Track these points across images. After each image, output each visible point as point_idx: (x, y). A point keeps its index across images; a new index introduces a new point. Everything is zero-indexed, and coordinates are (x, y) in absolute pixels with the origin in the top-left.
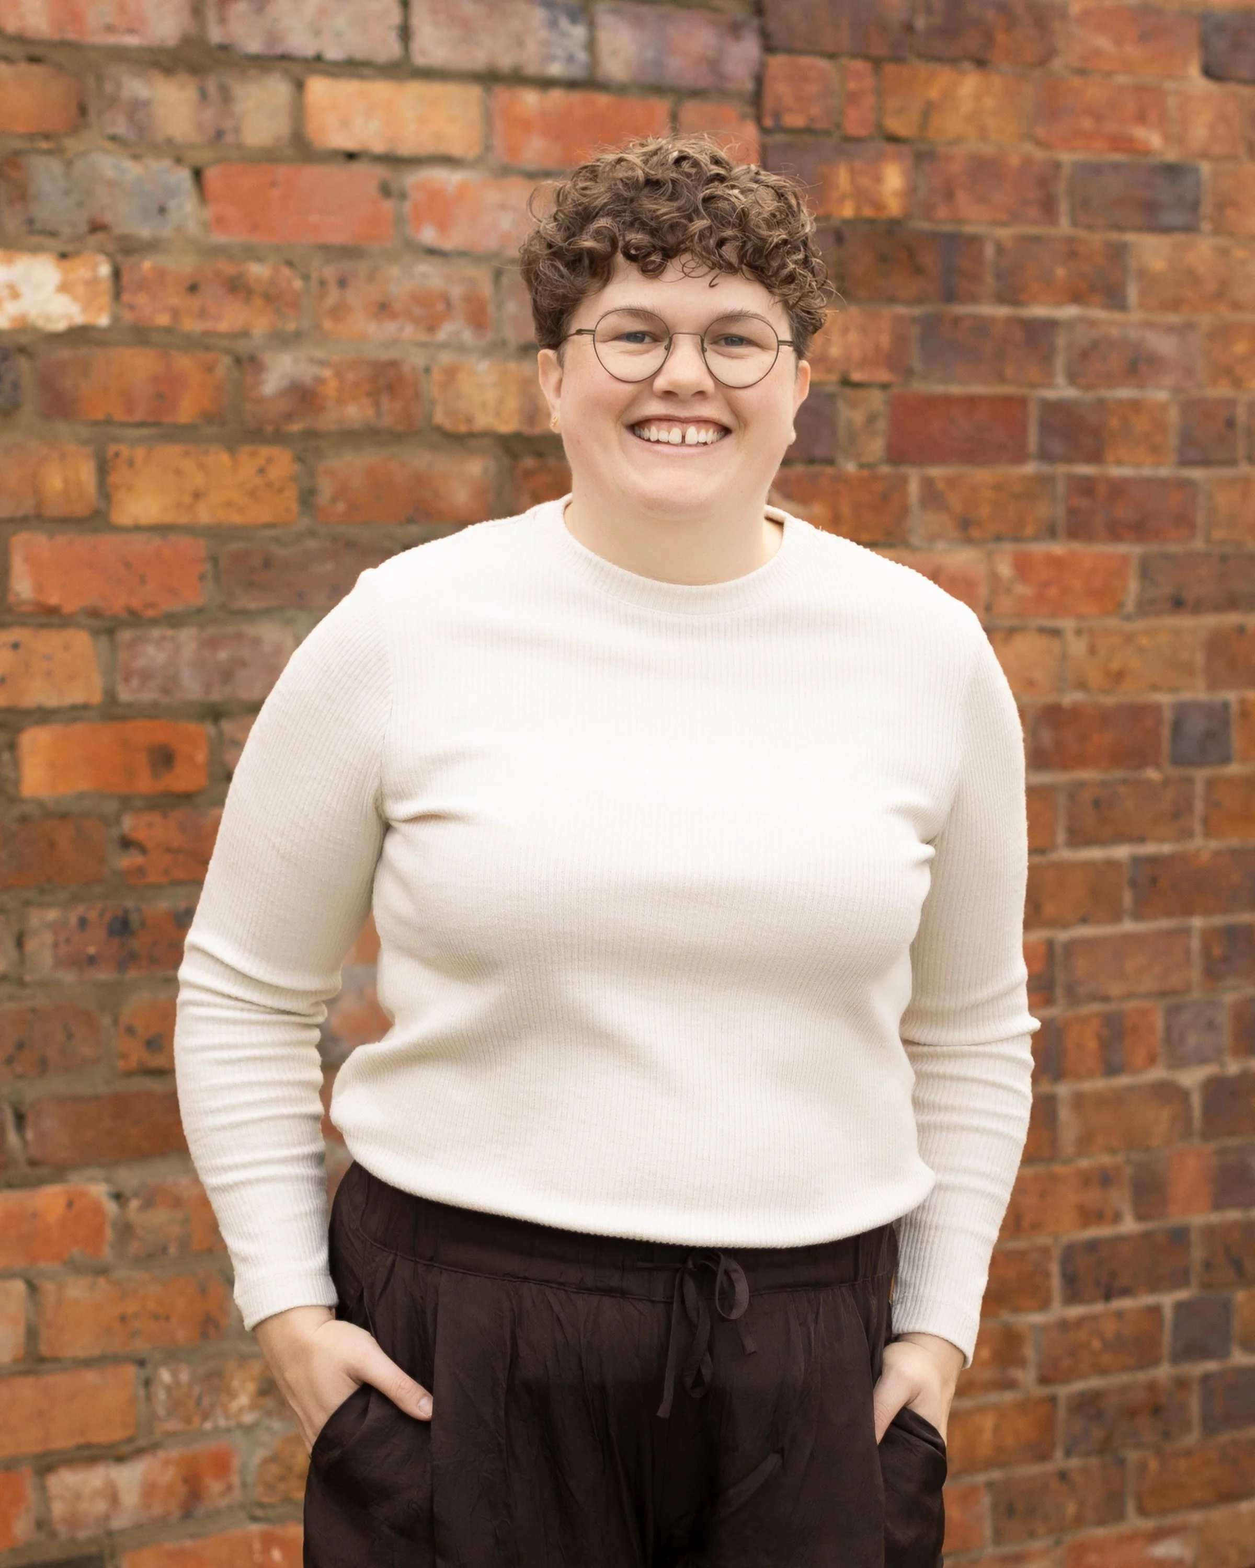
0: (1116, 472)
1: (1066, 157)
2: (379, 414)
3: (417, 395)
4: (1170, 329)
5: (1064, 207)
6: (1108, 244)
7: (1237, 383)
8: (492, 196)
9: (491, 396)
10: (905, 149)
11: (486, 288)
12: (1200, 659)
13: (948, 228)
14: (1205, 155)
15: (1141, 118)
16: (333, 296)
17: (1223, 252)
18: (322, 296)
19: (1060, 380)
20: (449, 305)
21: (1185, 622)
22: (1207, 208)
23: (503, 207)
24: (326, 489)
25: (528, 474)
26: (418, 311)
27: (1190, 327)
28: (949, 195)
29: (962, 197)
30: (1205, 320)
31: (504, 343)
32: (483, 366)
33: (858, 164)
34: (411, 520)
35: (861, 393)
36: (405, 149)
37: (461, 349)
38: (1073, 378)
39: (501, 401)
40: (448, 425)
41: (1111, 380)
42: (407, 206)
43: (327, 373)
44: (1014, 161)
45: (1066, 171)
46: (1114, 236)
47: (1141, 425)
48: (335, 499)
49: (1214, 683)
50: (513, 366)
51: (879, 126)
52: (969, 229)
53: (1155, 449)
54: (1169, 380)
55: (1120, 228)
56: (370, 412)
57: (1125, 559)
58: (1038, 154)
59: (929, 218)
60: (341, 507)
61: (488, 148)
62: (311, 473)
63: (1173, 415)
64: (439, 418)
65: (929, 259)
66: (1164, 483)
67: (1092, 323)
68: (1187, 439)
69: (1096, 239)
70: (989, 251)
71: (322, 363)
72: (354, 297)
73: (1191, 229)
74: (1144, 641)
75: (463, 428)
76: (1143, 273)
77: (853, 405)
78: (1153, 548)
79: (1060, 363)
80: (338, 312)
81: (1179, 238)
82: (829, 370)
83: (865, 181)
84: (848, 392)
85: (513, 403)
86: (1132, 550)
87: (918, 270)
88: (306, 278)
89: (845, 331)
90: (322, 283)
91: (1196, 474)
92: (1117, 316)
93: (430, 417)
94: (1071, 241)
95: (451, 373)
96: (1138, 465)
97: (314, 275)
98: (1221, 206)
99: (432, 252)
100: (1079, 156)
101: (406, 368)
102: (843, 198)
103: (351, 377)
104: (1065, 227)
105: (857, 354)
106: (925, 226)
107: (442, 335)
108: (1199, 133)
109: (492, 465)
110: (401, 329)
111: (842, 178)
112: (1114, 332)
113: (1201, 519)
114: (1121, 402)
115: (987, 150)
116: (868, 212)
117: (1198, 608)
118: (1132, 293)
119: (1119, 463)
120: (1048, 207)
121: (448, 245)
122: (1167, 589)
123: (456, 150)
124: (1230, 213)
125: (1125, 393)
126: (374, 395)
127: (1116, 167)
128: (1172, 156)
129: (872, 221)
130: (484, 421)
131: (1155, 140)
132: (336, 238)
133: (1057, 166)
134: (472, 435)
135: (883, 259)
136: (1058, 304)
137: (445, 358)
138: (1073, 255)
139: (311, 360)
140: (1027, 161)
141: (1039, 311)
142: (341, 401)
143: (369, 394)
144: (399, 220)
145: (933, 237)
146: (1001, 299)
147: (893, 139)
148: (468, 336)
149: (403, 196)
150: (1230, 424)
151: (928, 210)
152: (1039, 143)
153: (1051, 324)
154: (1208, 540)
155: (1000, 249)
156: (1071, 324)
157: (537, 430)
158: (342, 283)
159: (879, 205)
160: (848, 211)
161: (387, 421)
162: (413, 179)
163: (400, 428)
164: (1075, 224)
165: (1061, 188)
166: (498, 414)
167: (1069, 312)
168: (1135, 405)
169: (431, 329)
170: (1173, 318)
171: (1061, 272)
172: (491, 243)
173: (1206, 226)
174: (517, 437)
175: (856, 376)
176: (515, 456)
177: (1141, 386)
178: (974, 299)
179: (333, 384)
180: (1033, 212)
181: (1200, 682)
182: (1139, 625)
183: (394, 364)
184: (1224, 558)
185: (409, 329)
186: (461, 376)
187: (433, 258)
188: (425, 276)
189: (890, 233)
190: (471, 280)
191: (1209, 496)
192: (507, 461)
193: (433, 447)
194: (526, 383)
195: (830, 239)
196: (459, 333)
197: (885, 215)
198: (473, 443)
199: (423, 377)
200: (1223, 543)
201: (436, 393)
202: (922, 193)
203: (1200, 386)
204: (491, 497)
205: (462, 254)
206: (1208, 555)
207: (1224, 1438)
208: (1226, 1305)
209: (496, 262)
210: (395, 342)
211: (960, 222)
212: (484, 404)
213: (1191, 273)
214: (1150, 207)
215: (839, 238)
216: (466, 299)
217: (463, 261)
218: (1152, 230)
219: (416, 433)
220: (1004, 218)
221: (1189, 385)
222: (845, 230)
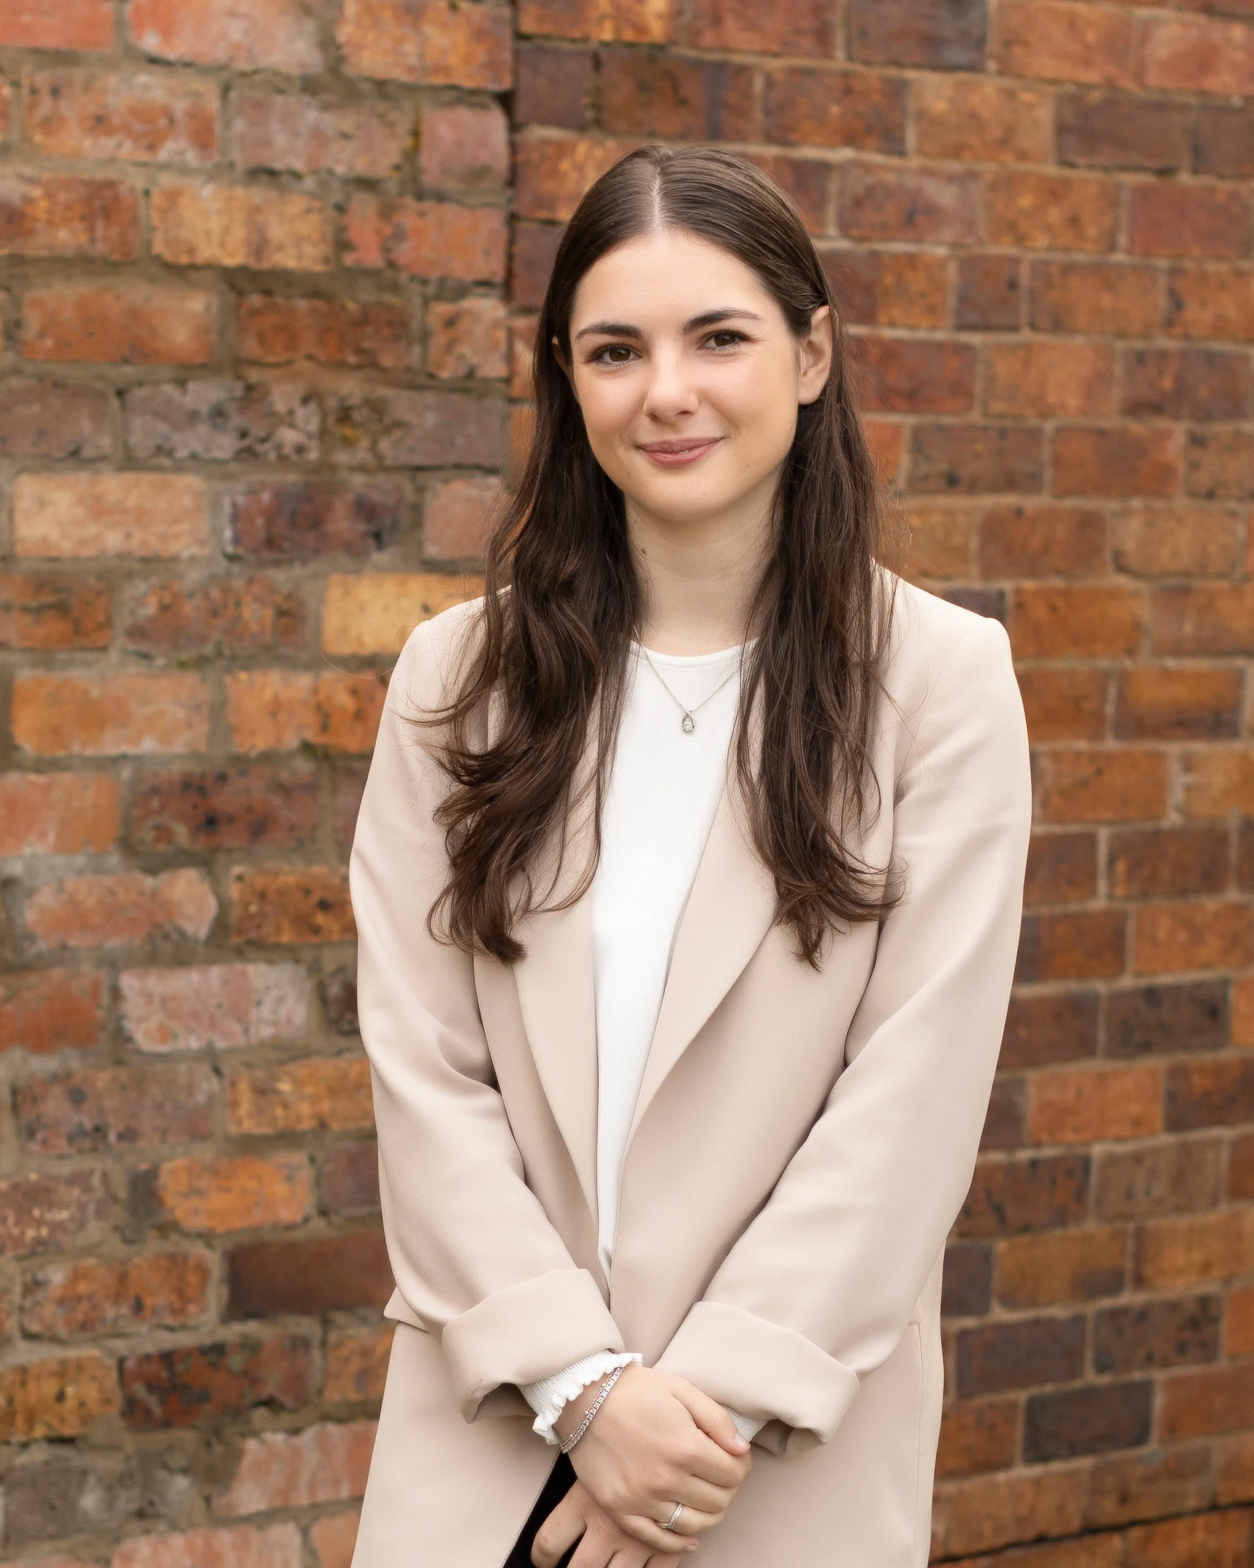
0: (889, 333)
2: (92, 240)
3: (135, 220)
4: (951, 178)
5: (840, 38)
6: (886, 81)
7: (1020, 240)
9: (215, 225)
11: (213, 105)
12: (974, 544)
13: (716, 56)
16: (46, 106)
17: (1010, 95)
18: (33, 106)
19: (832, 230)
20: (171, 121)
21: (959, 502)
22: (993, 45)
23: (233, 14)
24: (33, 322)
25: (255, 313)
26: (138, 127)
27: (972, 175)
28: (717, 21)
29: (730, 23)
30: (988, 168)
31: (231, 165)
32: (208, 191)
34: (126, 361)
37: (184, 170)
38: (845, 230)
39: (226, 230)
40: (168, 255)
41: (885, 231)
42: (129, 8)
43: (37, 192)
46: (893, 72)
47: (917, 282)
48: (42, 335)
49: (988, 572)
50: (239, 191)
52: (737, 59)
53: (932, 310)
54: (947, 234)
55: (901, 65)
56: (83, 238)
57: (897, 429)
59: (695, 46)
60: (49, 343)
62: (17, 304)
63: (952, 272)
64: (159, 247)
65: (692, 90)
66: (940, 346)
67: (867, 168)
68: (965, 300)
69: (874, 75)
70: (758, 84)
71: (31, 181)
72: (65, 108)
73: (974, 68)
74: (915, 521)
75: (184, 260)
76: (922, 114)
78: (928, 419)
79: (831, 210)
80: (49, 125)
81: (962, 76)
83: (626, 1)
85: (239, 233)
86: (905, 421)
87: (682, 102)
88: (16, 85)
90: (34, 91)
91: (976, 339)
92: (894, 161)
93: (149, 245)
94: (846, 75)
95: (173, 196)
96: (912, 327)
97: (25, 83)
98: (1007, 44)
99: (154, 61)
101: (123, 189)
102: (603, 17)
103: (62, 197)
104: (840, 60)
106: (692, 53)
107: (163, 155)
109: (215, 303)
110: (119, 145)
112: (891, 178)
113: (978, 388)
114: (895, 256)
116: (629, 35)
117: (973, 489)
118: (911, 137)
119: (893, 324)
120: (823, 37)
121: (172, 55)
122: (943, 466)
124: (1018, 51)
125: (900, 247)
126: (88, 218)
129: (632, 45)
130: (205, 253)
132: (49, 42)
134: (193, 267)
135: (643, 87)
136: (832, 146)
137: (167, 180)
138: (848, 91)
139: (20, 177)
141: (810, 153)
142: (50, 224)
143: (83, 218)
144: (120, 24)
145: (698, 65)
146: (769, 138)
148: (191, 157)
150: (1013, 285)
151: (694, 35)
153: (824, 167)
154: (986, 414)
155: (770, 83)
156: (843, 168)
157: (265, 265)
158: (55, 92)
159: (641, 29)
160: (607, 34)
161: (101, 248)
163: (116, 257)
164: (850, 58)
165: (836, 17)
166: (222, 245)
167: (844, 154)
168: (912, 260)
169: (152, 147)
170: (954, 166)
171: (835, 110)
172: (220, 54)
173: (992, 66)
174: (243, 270)
176: (241, 294)
177: (919, 241)
178: (740, 136)
179: (43, 204)
180: (807, 43)
181: (974, 569)
182: (911, 503)
183: (111, 184)
184: (1002, 433)
185: (128, 146)
186: (184, 201)
187: (153, 67)
188: (145, 87)
189: (652, 59)
190: (197, 94)
191: (989, 364)
192: (232, 297)
193: (152, 280)
194: (254, 211)
195: (588, 63)
196: (182, 153)
197: (648, 39)
198: (194, 276)
199: (142, 202)
200: (1001, 416)
201: (155, 219)
202: (687, 17)
203: (981, 242)
204: (213, 338)
205: (188, 65)
206: (985, 429)
207: (981, 1401)
208: (987, 1256)
209: (224, 75)
210: (113, 160)
211: (727, 50)
212: (208, 234)
213: (974, 116)
214: (933, 42)
215: (597, 63)
216: (191, 115)
217: (188, 71)
218: (935, 67)
219: (134, 263)
220: (774, 47)
221: (969, 240)
222: (604, 55)
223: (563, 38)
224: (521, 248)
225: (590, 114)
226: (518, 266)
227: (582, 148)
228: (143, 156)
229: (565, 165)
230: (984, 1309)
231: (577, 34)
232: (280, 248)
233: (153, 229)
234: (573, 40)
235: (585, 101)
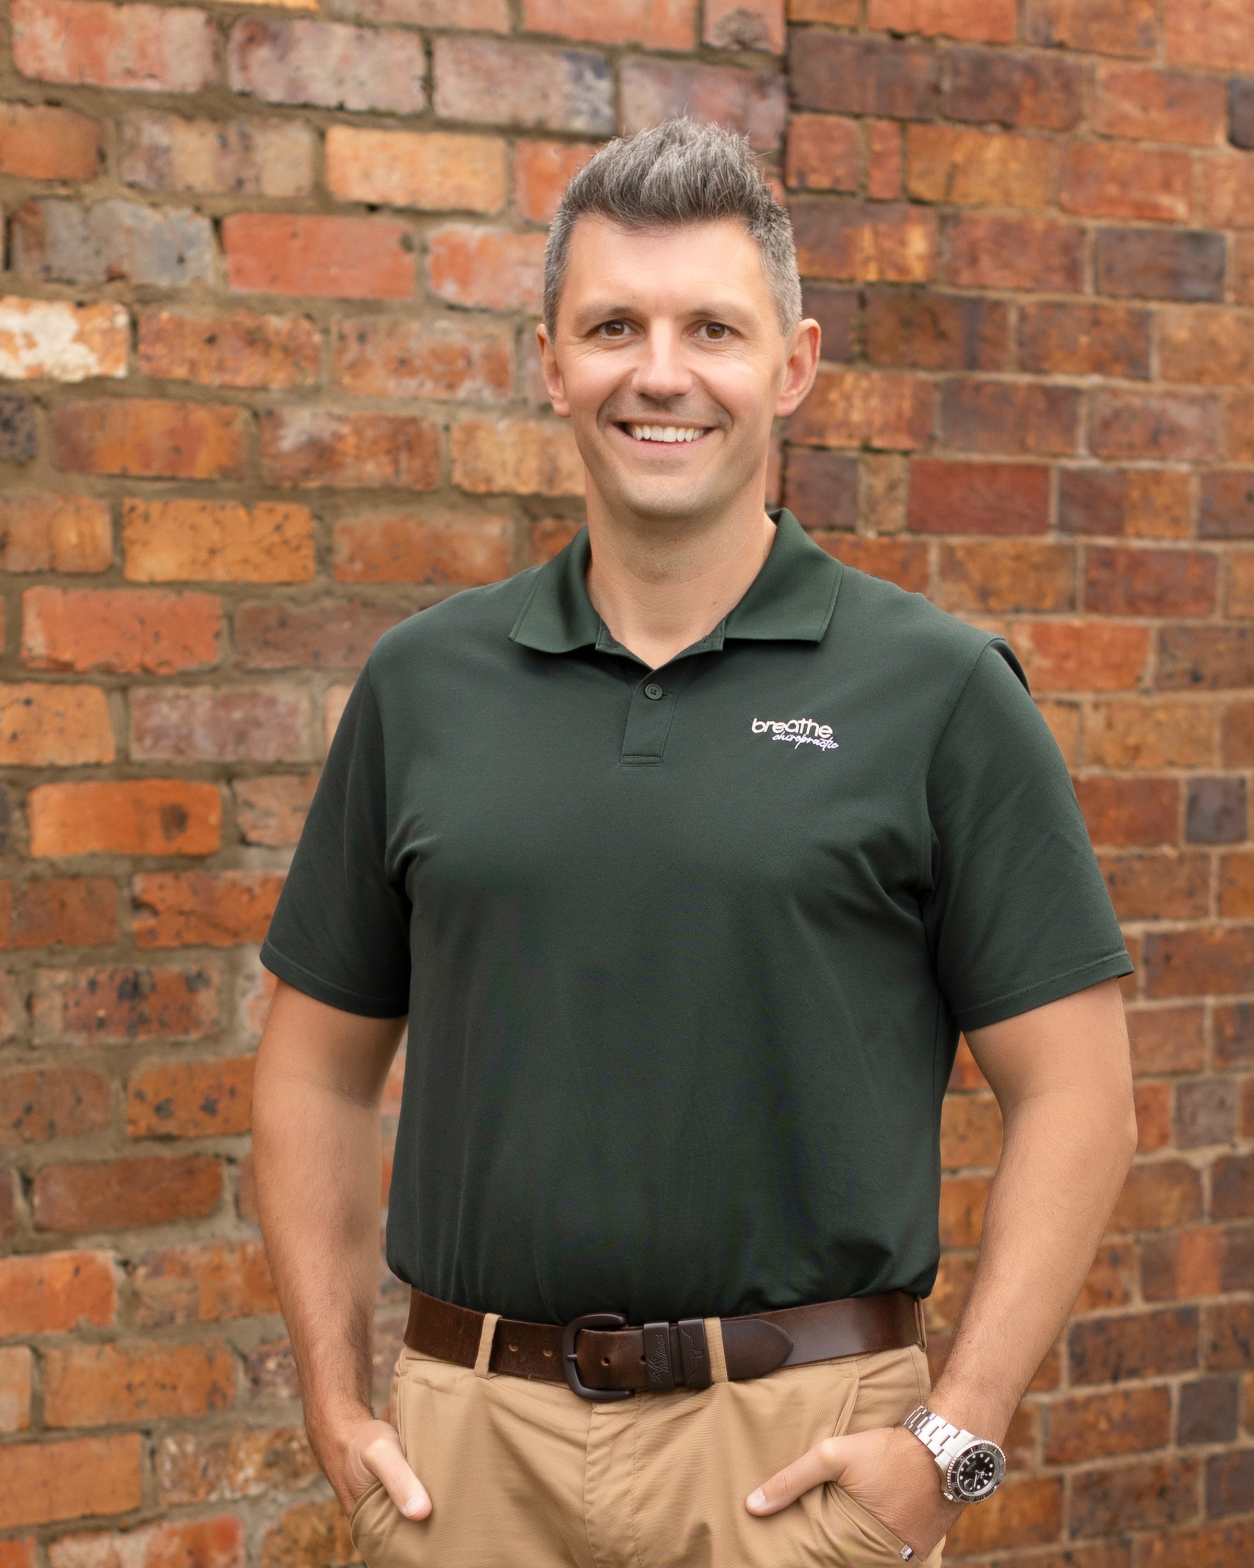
0: (1135, 544)
1: (1090, 224)
2: (397, 472)
3: (436, 453)
4: (1193, 401)
5: (1088, 274)
6: (1131, 312)
8: (514, 252)
9: (510, 456)
10: (929, 211)
11: (508, 347)
12: (1217, 735)
13: (973, 293)
14: (1229, 224)
15: (1167, 186)
16: (353, 353)
17: (1247, 323)
18: (341, 351)
19: (1082, 450)
20: (469, 362)
21: (1203, 697)
22: (1230, 278)
23: (525, 263)
24: (343, 548)
25: (547, 536)
26: (438, 368)
27: (1213, 398)
28: (973, 260)
29: (986, 262)
30: (1227, 391)
31: (525, 401)
32: (503, 425)
33: (883, 227)
34: (428, 581)
35: (883, 459)
36: (426, 203)
37: (481, 407)
38: (1094, 449)
39: (521, 461)
40: (467, 485)
41: (1132, 451)
42: (429, 260)
43: (345, 429)
44: (1039, 226)
45: (1091, 237)
46: (1138, 305)
47: (1161, 497)
48: (352, 559)
49: (1230, 761)
50: (532, 425)
51: (905, 189)
52: (992, 295)
53: (1176, 521)
54: (1190, 452)
55: (1145, 298)
56: (389, 470)
57: (1144, 632)
58: (1063, 220)
59: (952, 284)
60: (358, 566)
61: (511, 203)
62: (329, 532)
63: (1194, 487)
64: (458, 477)
65: (950, 324)
66: (1184, 555)
67: (1115, 393)
68: (1206, 513)
69: (1120, 307)
70: (1013, 318)
71: (340, 419)
72: (371, 352)
73: (1215, 299)
74: (1161, 716)
75: (482, 488)
76: (1165, 342)
77: (874, 472)
78: (1172, 622)
79: (1081, 432)
80: (357, 367)
81: (1203, 307)
82: (850, 436)
83: (888, 244)
84: (869, 457)
85: (532, 463)
86: (1152, 623)
87: (942, 336)
88: (326, 332)
89: (867, 395)
90: (342, 337)
91: (1217, 547)
92: (1140, 386)
93: (449, 475)
94: (1094, 308)
95: (471, 431)
96: (1158, 538)
97: (334, 330)
98: (1244, 276)
99: (452, 308)
100: (1103, 223)
101: (425, 425)
102: (868, 259)
103: (369, 433)
104: (1088, 294)
105: (878, 420)
106: (950, 291)
107: (462, 393)
108: (1224, 201)
109: (511, 527)
110: (421, 385)
111: (866, 240)
112: (1137, 402)
113: (1220, 592)
114: (1140, 473)
115: (1012, 214)
116: (892, 276)
117: (1215, 684)
118: (1155, 363)
119: (1139, 535)
120: (1072, 273)
121: (469, 302)
122: (1187, 665)
123: (478, 205)
125: (1145, 464)
126: (393, 452)
127: (1140, 234)
128: (1196, 225)
129: (895, 285)
130: (502, 482)
131: (1180, 209)
132: (355, 292)
133: (1082, 232)
134: (490, 495)
135: (906, 323)
136: (1081, 373)
137: (465, 416)
138: (1096, 323)
139: (331, 416)
140: (1052, 227)
141: (1061, 380)
142: (358, 458)
143: (388, 452)
144: (420, 275)
145: (956, 301)
146: (1023, 367)
147: (918, 202)
148: (488, 394)
149: (425, 250)
150: (1251, 498)
151: (952, 274)
152: (1063, 209)
153: (1074, 393)
154: (1227, 616)
155: (1023, 316)
156: (1092, 393)
157: (557, 492)
158: (362, 338)
159: (903, 269)
160: (872, 275)
161: (405, 479)
162: (434, 233)
163: (418, 487)
164: (1098, 292)
165: (1085, 255)
166: (517, 474)
167: (1093, 380)
168: (1156, 477)
169: (451, 386)
170: (1195, 390)
171: (1084, 340)
172: (512, 300)
173: (1230, 297)
174: (536, 497)
175: (877, 443)
176: (534, 518)
177: (1163, 458)
178: (997, 366)
179: (352, 440)
180: (1057, 279)
181: (1217, 759)
182: (1157, 699)
183: (413, 421)
184: (1242, 633)
185: (429, 386)
186: (481, 434)
187: (453, 314)
188: (445, 332)
189: (913, 297)
190: (492, 338)
191: (1229, 570)
192: (526, 522)
193: (452, 507)
194: (546, 443)
195: (854, 302)
196: (479, 391)
197: (909, 279)
198: (492, 503)
199: (442, 435)
200: (1241, 618)
201: (455, 451)
202: (946, 258)
203: (1222, 459)
204: (509, 559)
205: (483, 311)
206: (1226, 630)
207: (1229, 1520)
208: (1233, 1387)
209: (518, 319)
210: (415, 399)
211: (983, 287)
212: (504, 464)
213: (1214, 343)
214: (1174, 276)
215: (863, 301)
216: (487, 357)
217: (484, 317)
218: (1176, 299)
219: (435, 492)
220: (1028, 284)
221: (1210, 457)
222: (869, 293)
223: (829, 279)
224: (792, 472)
225: (856, 348)
226: (791, 489)
227: (850, 380)
228: (443, 394)
229: (833, 396)
230: (1231, 1436)
231: (844, 275)
232: (570, 476)
233: (453, 461)
234: (840, 281)
235: (852, 336)
